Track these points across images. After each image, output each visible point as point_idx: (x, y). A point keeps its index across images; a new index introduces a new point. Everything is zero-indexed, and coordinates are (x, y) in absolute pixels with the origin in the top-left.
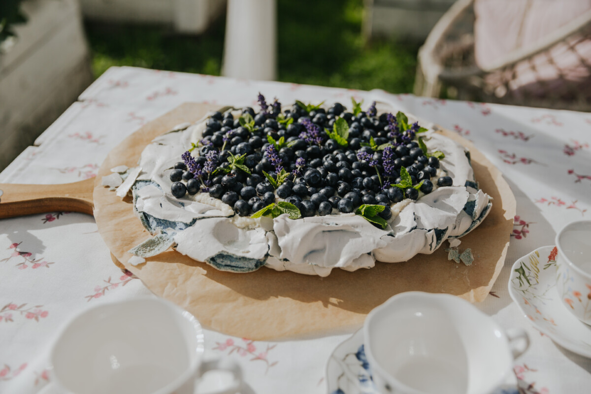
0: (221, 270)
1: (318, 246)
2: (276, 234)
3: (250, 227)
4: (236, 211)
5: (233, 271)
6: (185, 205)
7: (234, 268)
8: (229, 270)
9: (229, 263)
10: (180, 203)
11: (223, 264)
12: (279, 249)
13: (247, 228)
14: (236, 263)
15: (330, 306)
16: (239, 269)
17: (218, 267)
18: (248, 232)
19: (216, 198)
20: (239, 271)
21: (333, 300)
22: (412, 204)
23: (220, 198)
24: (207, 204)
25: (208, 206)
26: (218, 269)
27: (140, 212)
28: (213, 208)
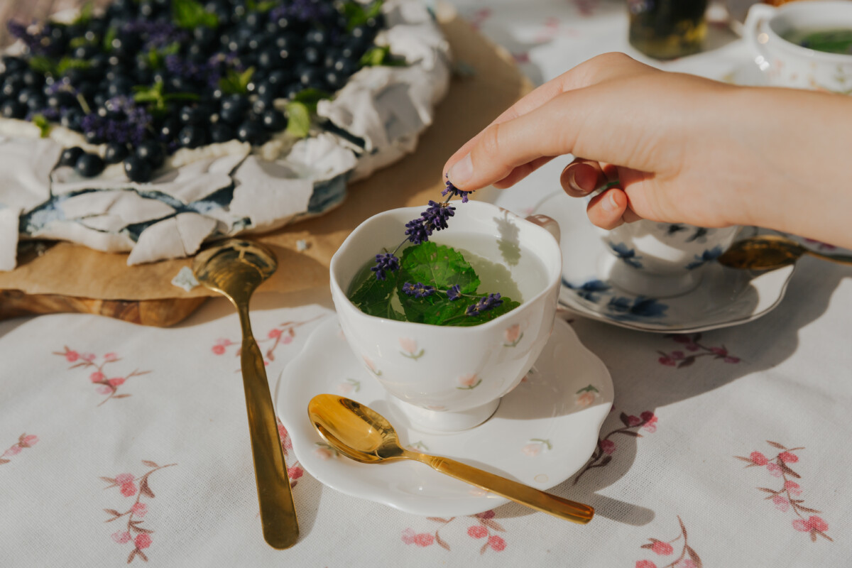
1: (387, 115)
3: (284, 151)
4: (250, 141)
8: (333, 205)
9: (325, 197)
11: (321, 202)
14: (333, 192)
17: (319, 211)
18: (289, 158)
19: (203, 145)
20: (341, 200)
24: (201, 159)
25: (203, 162)
26: (321, 213)
27: (121, 231)
28: (213, 159)
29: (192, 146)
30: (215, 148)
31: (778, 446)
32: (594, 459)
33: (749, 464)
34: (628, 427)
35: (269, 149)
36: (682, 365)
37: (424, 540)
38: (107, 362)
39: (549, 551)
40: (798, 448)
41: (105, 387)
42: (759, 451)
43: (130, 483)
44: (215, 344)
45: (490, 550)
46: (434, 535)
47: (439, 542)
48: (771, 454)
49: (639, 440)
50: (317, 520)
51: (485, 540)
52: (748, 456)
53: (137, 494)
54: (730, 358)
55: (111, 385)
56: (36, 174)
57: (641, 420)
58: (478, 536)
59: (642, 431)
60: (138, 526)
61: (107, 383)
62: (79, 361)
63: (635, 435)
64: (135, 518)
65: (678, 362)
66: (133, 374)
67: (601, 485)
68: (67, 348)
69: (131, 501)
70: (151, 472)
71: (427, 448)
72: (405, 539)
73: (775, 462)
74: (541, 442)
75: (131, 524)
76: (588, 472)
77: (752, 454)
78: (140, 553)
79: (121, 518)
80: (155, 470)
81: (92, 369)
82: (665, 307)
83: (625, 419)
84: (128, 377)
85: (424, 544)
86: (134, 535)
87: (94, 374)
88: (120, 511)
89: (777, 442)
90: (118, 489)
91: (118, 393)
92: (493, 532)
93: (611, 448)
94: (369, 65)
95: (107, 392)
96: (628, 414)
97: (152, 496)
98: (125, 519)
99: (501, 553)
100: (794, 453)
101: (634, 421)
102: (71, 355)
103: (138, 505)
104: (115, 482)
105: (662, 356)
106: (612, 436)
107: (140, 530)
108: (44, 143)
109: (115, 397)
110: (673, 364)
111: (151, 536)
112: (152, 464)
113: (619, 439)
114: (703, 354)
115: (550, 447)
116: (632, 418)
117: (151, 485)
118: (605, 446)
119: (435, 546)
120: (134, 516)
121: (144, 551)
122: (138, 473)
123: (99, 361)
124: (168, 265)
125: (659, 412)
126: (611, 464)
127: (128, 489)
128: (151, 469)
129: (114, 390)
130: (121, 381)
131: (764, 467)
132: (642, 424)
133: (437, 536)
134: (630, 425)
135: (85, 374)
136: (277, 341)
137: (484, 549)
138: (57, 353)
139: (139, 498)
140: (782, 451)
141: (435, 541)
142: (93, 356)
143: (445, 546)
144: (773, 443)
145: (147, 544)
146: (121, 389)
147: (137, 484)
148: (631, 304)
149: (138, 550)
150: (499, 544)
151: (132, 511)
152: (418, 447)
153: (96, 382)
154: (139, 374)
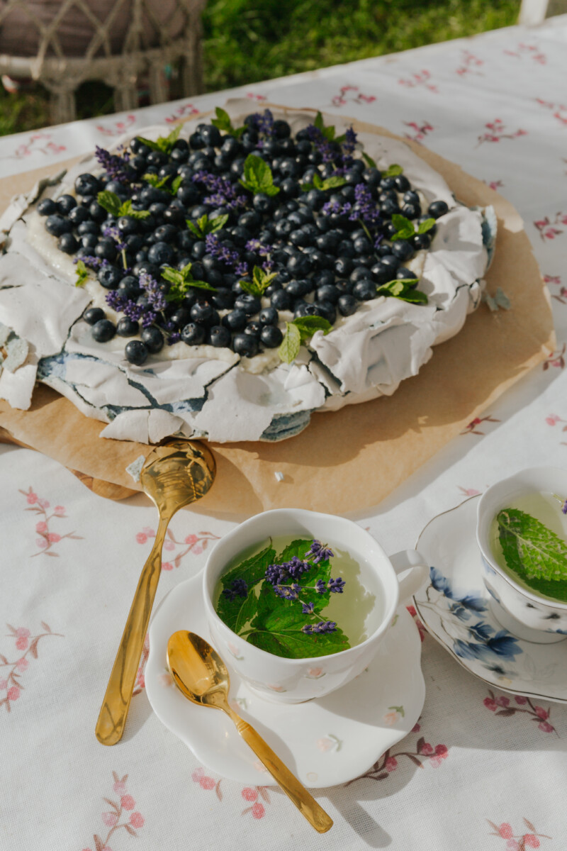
0: (277, 441)
1: (374, 358)
2: (324, 363)
3: (270, 367)
4: (241, 351)
5: (292, 436)
6: (154, 371)
7: (291, 431)
8: (287, 436)
9: (284, 427)
10: (145, 371)
11: (277, 431)
12: (338, 382)
13: (267, 370)
14: (293, 423)
15: (422, 429)
16: (297, 430)
17: (272, 439)
18: (271, 375)
19: (199, 344)
20: (298, 432)
21: (421, 420)
22: (429, 255)
23: (206, 341)
24: (192, 357)
25: (194, 360)
26: (272, 441)
27: (102, 407)
28: (204, 359)
29: (191, 342)
30: (208, 350)
31: (531, 826)
32: (374, 770)
33: (495, 832)
34: (418, 753)
35: (256, 362)
36: (501, 713)
37: (208, 783)
38: (54, 515)
39: (292, 836)
40: (546, 836)
41: (44, 539)
42: (512, 825)
43: (26, 638)
44: (141, 531)
45: (250, 814)
46: (216, 782)
47: (217, 790)
48: (519, 830)
49: (419, 770)
50: (140, 731)
51: (251, 804)
52: (498, 824)
53: (26, 650)
54: (547, 724)
55: (49, 538)
56: (59, 324)
57: (434, 751)
58: (248, 798)
59: (427, 762)
60: (16, 678)
61: (46, 536)
62: (36, 505)
63: (418, 763)
64: (16, 671)
65: (500, 709)
66: (68, 536)
67: (366, 797)
68: (31, 489)
69: (20, 654)
70: (43, 635)
71: (246, 707)
72: (194, 776)
73: (517, 840)
74: (335, 741)
75: (12, 674)
76: (362, 780)
77: (503, 824)
78: (8, 703)
79: (8, 666)
80: (47, 634)
81: (41, 518)
82: (519, 651)
83: (421, 744)
84: (64, 537)
85: (206, 787)
86: (10, 685)
87: (41, 523)
88: (9, 661)
89: (531, 822)
90: (15, 640)
91: (50, 550)
92: (260, 800)
93: (393, 768)
94: (387, 293)
95: (41, 546)
96: (427, 741)
97: (36, 656)
98: (9, 669)
99: (257, 821)
100: (541, 839)
101: (427, 750)
102: (32, 497)
103: (22, 661)
104: (16, 632)
105: (490, 697)
106: (400, 756)
107: (15, 682)
108: (77, 291)
109: (46, 553)
110: (494, 709)
111: (22, 691)
112: (47, 627)
113: (403, 761)
114: (525, 711)
115: (339, 749)
116: (428, 746)
117: (40, 647)
118: (389, 763)
119: (213, 792)
120: (17, 669)
121: (11, 702)
122: (36, 631)
123: (50, 511)
124: (131, 446)
125: (453, 751)
126: (384, 781)
127: (22, 643)
128: (45, 632)
129: (49, 545)
130: (58, 539)
131: (505, 841)
132: (431, 756)
133: (218, 784)
134: (421, 753)
135: (34, 520)
136: (190, 548)
137: (246, 811)
138: (21, 491)
139: (26, 654)
140: (530, 832)
141: (215, 788)
142: (47, 504)
143: (219, 795)
144: (528, 822)
145: (15, 698)
146: (55, 547)
147: (30, 641)
148: (492, 636)
149: (7, 700)
150: (259, 812)
151: (17, 664)
152: (241, 703)
153: (39, 532)
154: (74, 537)
